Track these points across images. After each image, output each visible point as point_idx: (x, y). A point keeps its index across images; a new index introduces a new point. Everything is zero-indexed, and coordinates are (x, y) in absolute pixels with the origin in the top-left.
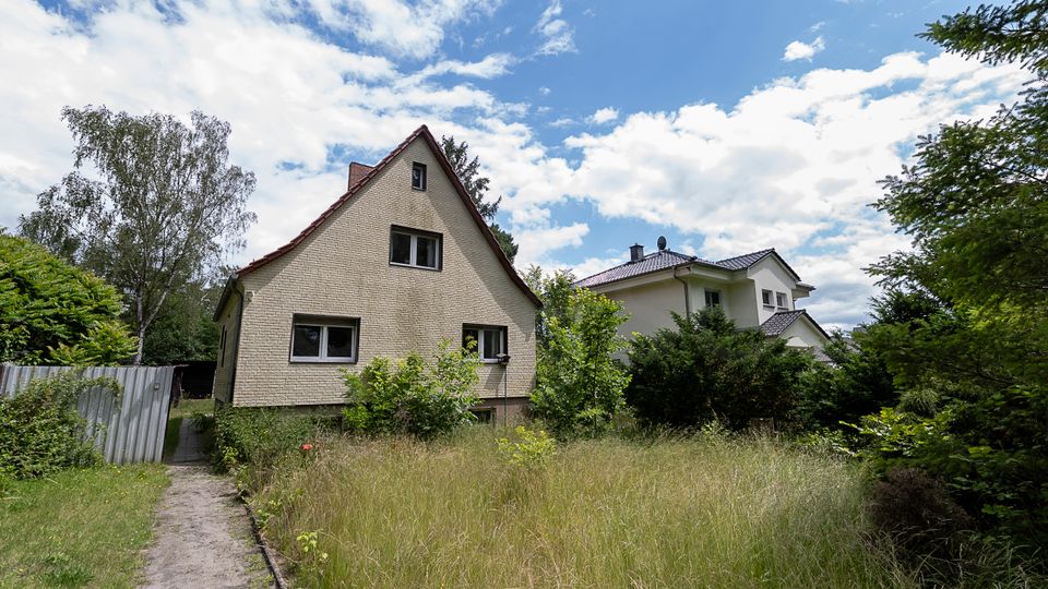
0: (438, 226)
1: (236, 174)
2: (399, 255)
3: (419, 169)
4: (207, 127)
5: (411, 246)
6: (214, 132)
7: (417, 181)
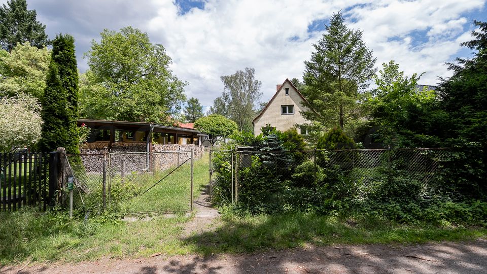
0: (293, 103)
1: (257, 82)
2: (284, 111)
3: (287, 90)
4: (249, 71)
5: (287, 109)
6: (251, 72)
7: (287, 93)
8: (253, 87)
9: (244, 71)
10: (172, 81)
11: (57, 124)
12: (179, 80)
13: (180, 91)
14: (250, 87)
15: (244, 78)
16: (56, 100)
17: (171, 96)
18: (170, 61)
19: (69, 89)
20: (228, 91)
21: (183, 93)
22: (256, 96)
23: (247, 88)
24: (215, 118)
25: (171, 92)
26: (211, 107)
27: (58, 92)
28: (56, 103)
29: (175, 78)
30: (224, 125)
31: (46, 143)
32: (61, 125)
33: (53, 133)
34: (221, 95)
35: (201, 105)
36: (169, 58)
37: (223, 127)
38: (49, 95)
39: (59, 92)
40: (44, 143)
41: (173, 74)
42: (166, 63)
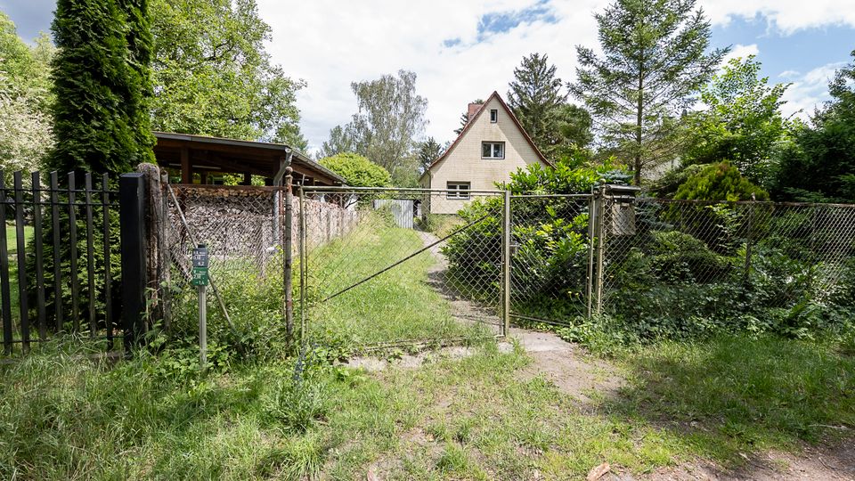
0: (503, 138)
1: (419, 100)
2: (486, 153)
3: (494, 113)
4: (405, 78)
5: (492, 149)
6: (409, 80)
7: (493, 118)
8: (412, 109)
9: (397, 77)
10: (272, 76)
11: (107, 104)
12: (285, 76)
13: (290, 98)
14: (407, 107)
15: (396, 90)
16: (100, 34)
17: (269, 108)
18: (267, 33)
19: (129, 10)
20: (365, 113)
21: (292, 104)
22: (416, 126)
23: (402, 110)
24: (352, 160)
25: (268, 101)
26: (325, 143)
27: (103, 10)
28: (100, 42)
29: (278, 72)
30: (369, 175)
31: (80, 154)
32: (117, 108)
33: (95, 127)
34: (352, 120)
35: (304, 139)
36: (265, 28)
37: (367, 178)
38: (77, 13)
39: (106, 11)
40: (73, 153)
41: (273, 64)
42: (257, 37)
